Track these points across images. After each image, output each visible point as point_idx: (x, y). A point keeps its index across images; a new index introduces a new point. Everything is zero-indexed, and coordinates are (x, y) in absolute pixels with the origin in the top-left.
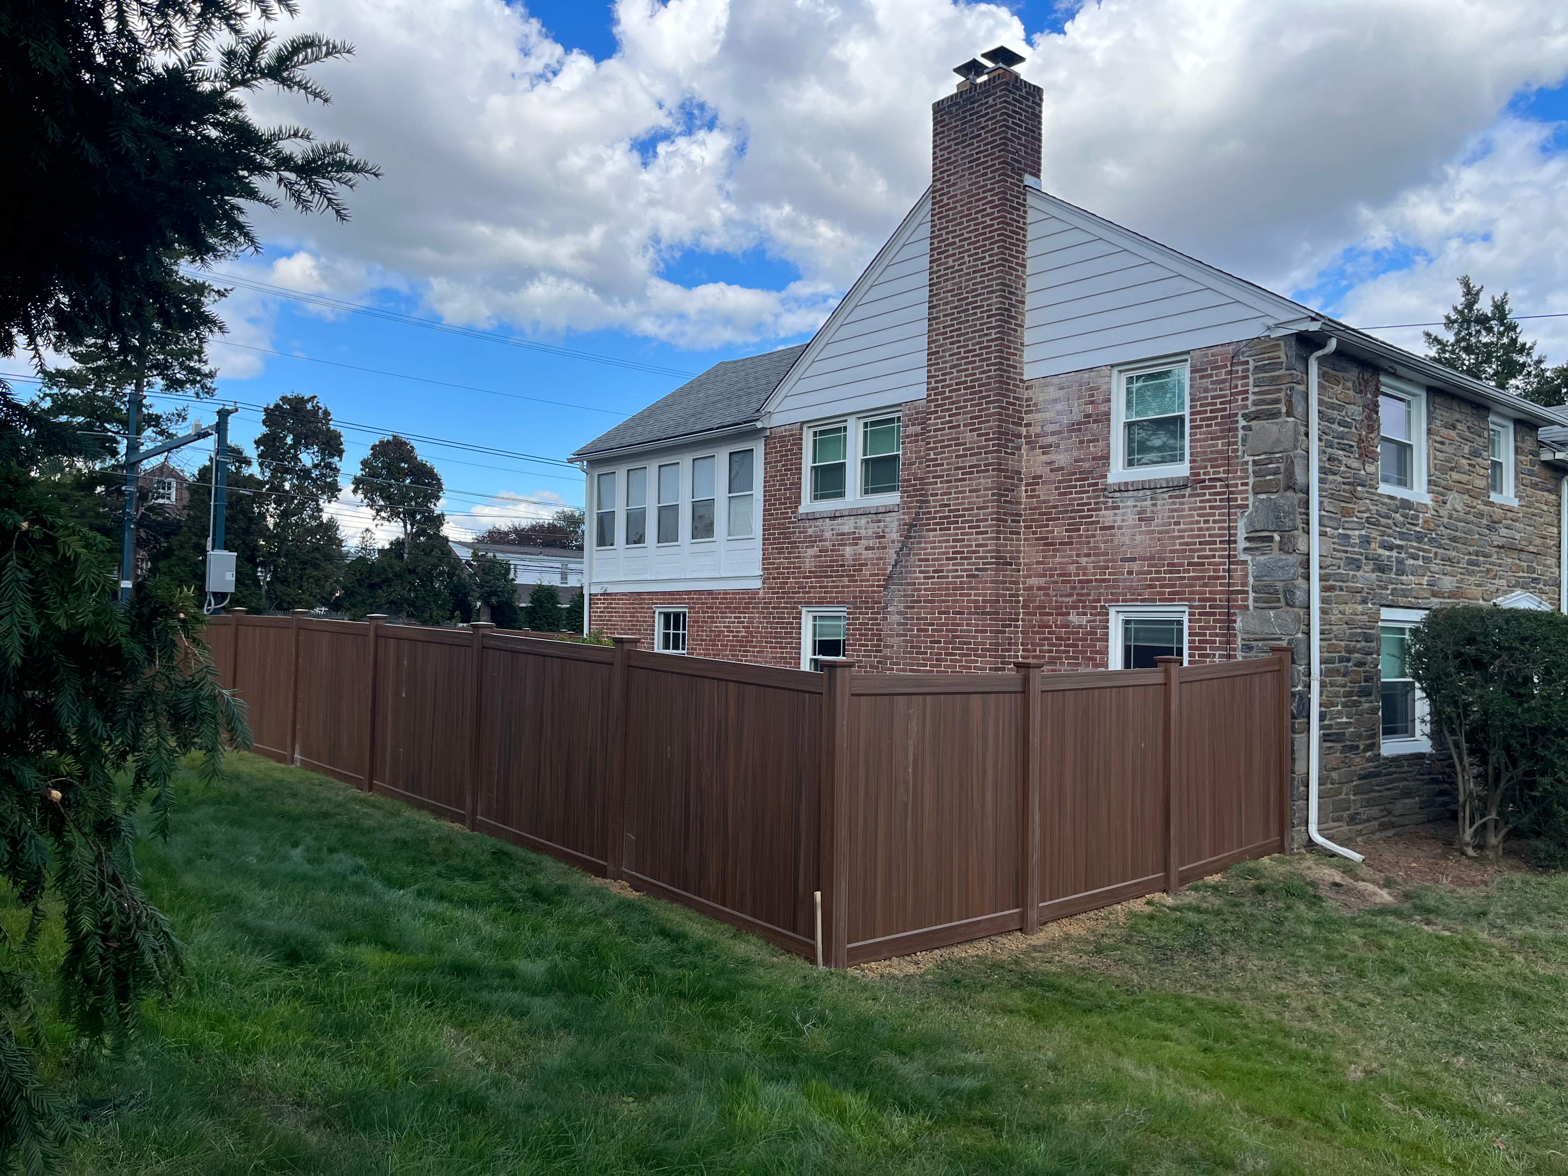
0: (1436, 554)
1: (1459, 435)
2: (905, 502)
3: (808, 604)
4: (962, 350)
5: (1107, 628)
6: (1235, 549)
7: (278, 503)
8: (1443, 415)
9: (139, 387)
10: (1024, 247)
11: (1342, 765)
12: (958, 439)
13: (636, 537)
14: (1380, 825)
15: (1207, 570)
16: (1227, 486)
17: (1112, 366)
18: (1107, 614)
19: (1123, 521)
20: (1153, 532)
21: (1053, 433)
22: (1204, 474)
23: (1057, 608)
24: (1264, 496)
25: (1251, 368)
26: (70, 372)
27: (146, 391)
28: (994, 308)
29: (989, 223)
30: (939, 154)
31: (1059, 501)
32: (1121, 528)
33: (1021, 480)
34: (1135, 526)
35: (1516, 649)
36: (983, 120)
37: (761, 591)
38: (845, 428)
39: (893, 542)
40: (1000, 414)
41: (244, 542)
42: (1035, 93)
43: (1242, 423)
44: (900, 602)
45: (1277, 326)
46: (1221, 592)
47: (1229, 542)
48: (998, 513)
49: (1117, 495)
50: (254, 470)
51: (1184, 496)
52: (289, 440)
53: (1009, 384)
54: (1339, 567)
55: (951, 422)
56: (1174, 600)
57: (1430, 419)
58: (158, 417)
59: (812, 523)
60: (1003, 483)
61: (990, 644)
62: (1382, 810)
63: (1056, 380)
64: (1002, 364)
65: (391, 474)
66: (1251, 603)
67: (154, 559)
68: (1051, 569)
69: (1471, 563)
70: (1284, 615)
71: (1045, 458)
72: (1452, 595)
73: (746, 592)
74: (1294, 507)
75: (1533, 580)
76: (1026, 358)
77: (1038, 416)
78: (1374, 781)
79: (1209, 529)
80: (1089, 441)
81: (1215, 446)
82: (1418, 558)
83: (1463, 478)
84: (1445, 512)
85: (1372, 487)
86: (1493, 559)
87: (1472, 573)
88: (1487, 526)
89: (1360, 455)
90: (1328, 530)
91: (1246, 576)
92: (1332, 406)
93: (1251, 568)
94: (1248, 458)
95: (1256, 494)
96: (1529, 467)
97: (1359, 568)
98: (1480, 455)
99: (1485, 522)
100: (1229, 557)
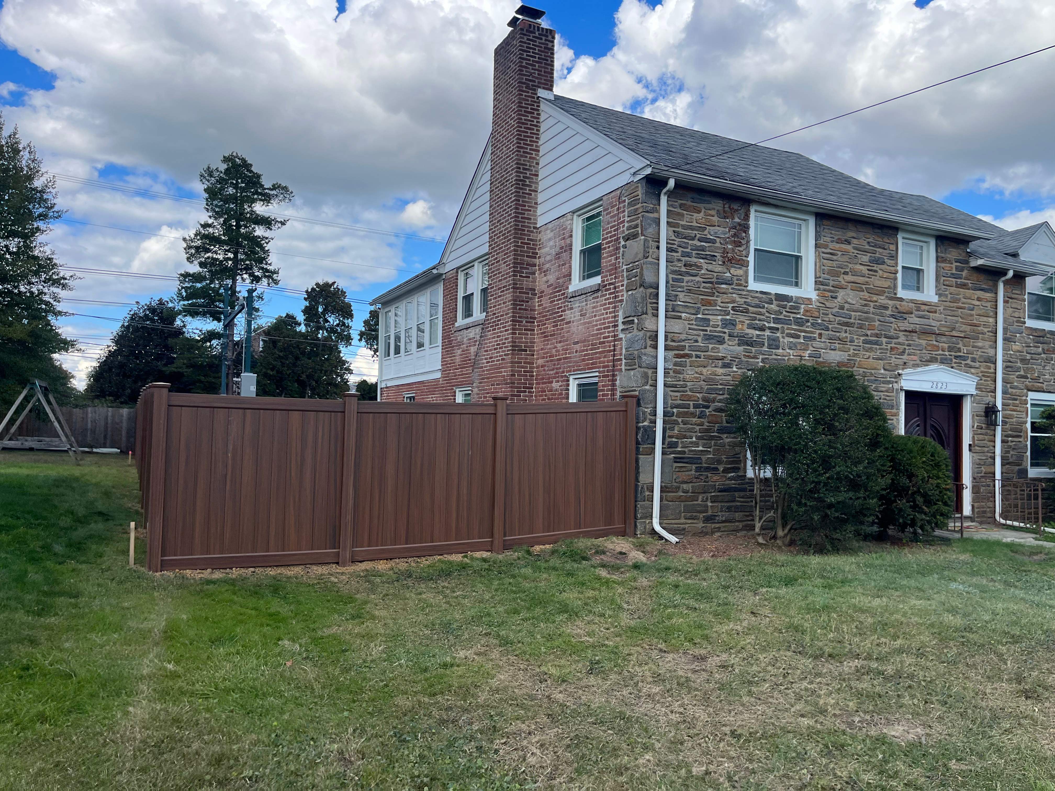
0: (820, 335)
1: (855, 248)
3: (458, 386)
5: (568, 390)
6: (617, 331)
8: (833, 233)
9: (234, 281)
10: (537, 138)
11: (695, 480)
12: (499, 269)
13: (398, 350)
15: (606, 346)
16: (616, 288)
17: (574, 212)
18: (568, 381)
19: (574, 317)
20: (585, 323)
21: (549, 262)
22: (607, 280)
23: (548, 378)
24: (630, 293)
25: (626, 205)
26: (196, 273)
27: (238, 283)
28: (513, 180)
29: (513, 124)
31: (550, 306)
32: (573, 322)
33: (536, 294)
34: (579, 320)
36: (512, 56)
37: (441, 379)
38: (474, 269)
40: (516, 251)
41: (293, 372)
42: (549, 34)
43: (623, 243)
45: (634, 174)
46: (611, 361)
47: (615, 326)
48: (513, 316)
49: (572, 299)
50: (302, 328)
51: (598, 297)
52: (320, 309)
53: (524, 230)
54: (696, 341)
55: (497, 258)
56: (592, 368)
57: (818, 237)
59: (460, 333)
60: (518, 297)
63: (550, 226)
64: (518, 217)
66: (623, 367)
68: (547, 353)
69: (865, 342)
70: (638, 373)
71: (545, 279)
72: (841, 365)
73: (435, 380)
74: (644, 298)
75: (956, 357)
76: (539, 212)
77: (543, 251)
78: (737, 494)
79: (608, 318)
80: (563, 265)
81: (610, 261)
82: (798, 337)
83: (860, 280)
84: (834, 305)
85: (741, 285)
86: (900, 340)
87: (871, 350)
88: (892, 316)
89: (724, 262)
90: (683, 315)
91: (621, 349)
92: (691, 228)
93: (624, 343)
94: (625, 267)
95: (628, 291)
96: (954, 272)
97: (722, 342)
98: (883, 263)
99: (889, 312)
100: (615, 336)
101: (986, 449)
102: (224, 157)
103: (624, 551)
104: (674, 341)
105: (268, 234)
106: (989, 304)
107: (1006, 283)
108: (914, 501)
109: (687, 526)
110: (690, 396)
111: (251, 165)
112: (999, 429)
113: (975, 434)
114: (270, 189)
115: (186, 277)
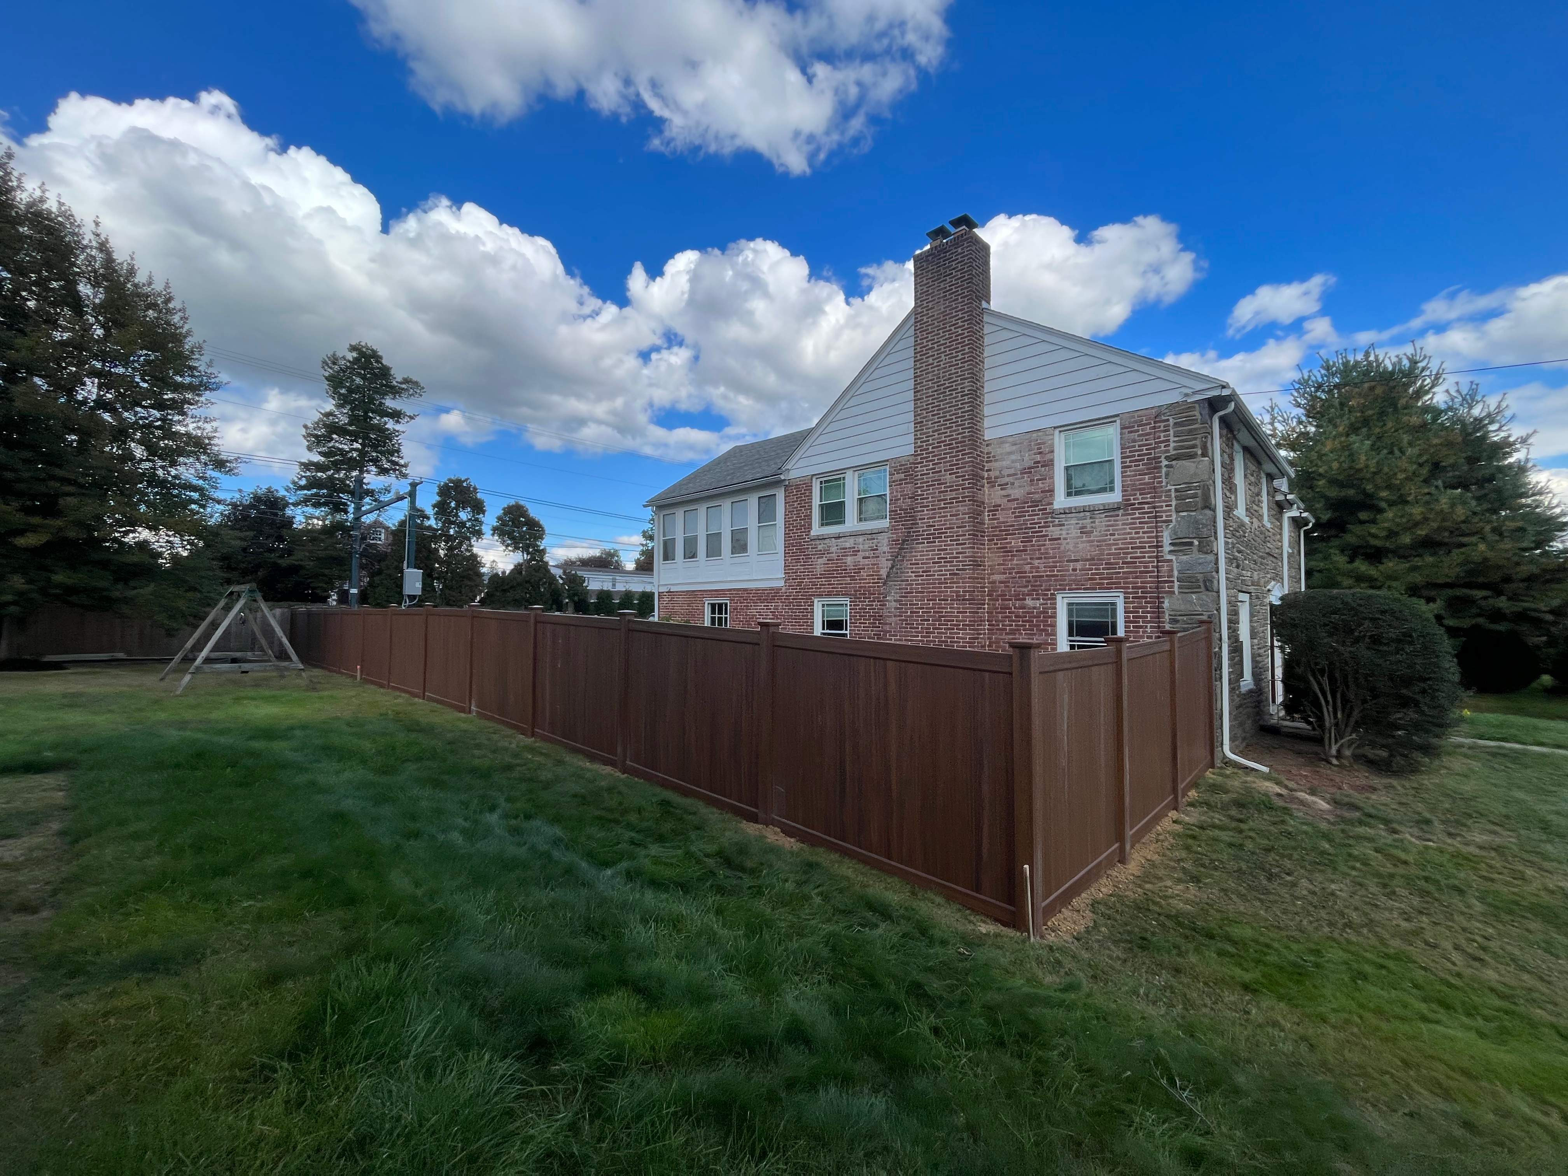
1: (1254, 480)
2: (893, 526)
3: (820, 596)
4: (942, 420)
5: (1055, 608)
6: (1162, 552)
7: (446, 542)
8: (1250, 466)
9: (361, 472)
10: (983, 350)
11: (1233, 700)
12: (940, 480)
13: (690, 554)
15: (1139, 567)
16: (1154, 507)
17: (1055, 428)
18: (1056, 599)
19: (1067, 534)
20: (1093, 541)
21: (1009, 476)
22: (1134, 499)
23: (1016, 596)
24: (1183, 514)
25: (1172, 424)
26: (317, 462)
27: (365, 475)
28: (966, 390)
29: (960, 332)
30: (919, 288)
31: (1015, 521)
32: (1065, 539)
33: (985, 508)
34: (1078, 537)
35: (1380, 619)
36: (953, 263)
37: (784, 588)
38: (844, 478)
39: (884, 553)
40: (972, 462)
41: (426, 565)
42: (986, 249)
43: (1165, 463)
44: (896, 593)
45: (1194, 393)
46: (1152, 582)
47: (1157, 547)
48: (971, 530)
49: (1063, 516)
50: (432, 522)
51: (1118, 516)
52: (453, 504)
53: (977, 442)
55: (934, 469)
56: (1112, 588)
57: (1246, 468)
58: (373, 491)
59: (821, 542)
60: (975, 510)
61: (970, 621)
63: (1010, 439)
64: (974, 428)
65: (515, 525)
66: (1176, 590)
67: (372, 575)
68: (1010, 569)
69: (1261, 563)
70: (1204, 597)
71: (1004, 493)
72: (1257, 584)
73: (772, 588)
74: (1211, 521)
76: (986, 425)
77: (996, 464)
79: (1139, 538)
80: (1037, 480)
81: (1143, 480)
91: (1171, 570)
93: (1175, 565)
94: (1171, 487)
95: (1179, 512)
100: (1157, 557)
102: (351, 345)
105: (398, 427)
111: (381, 357)
114: (401, 383)
115: (306, 466)
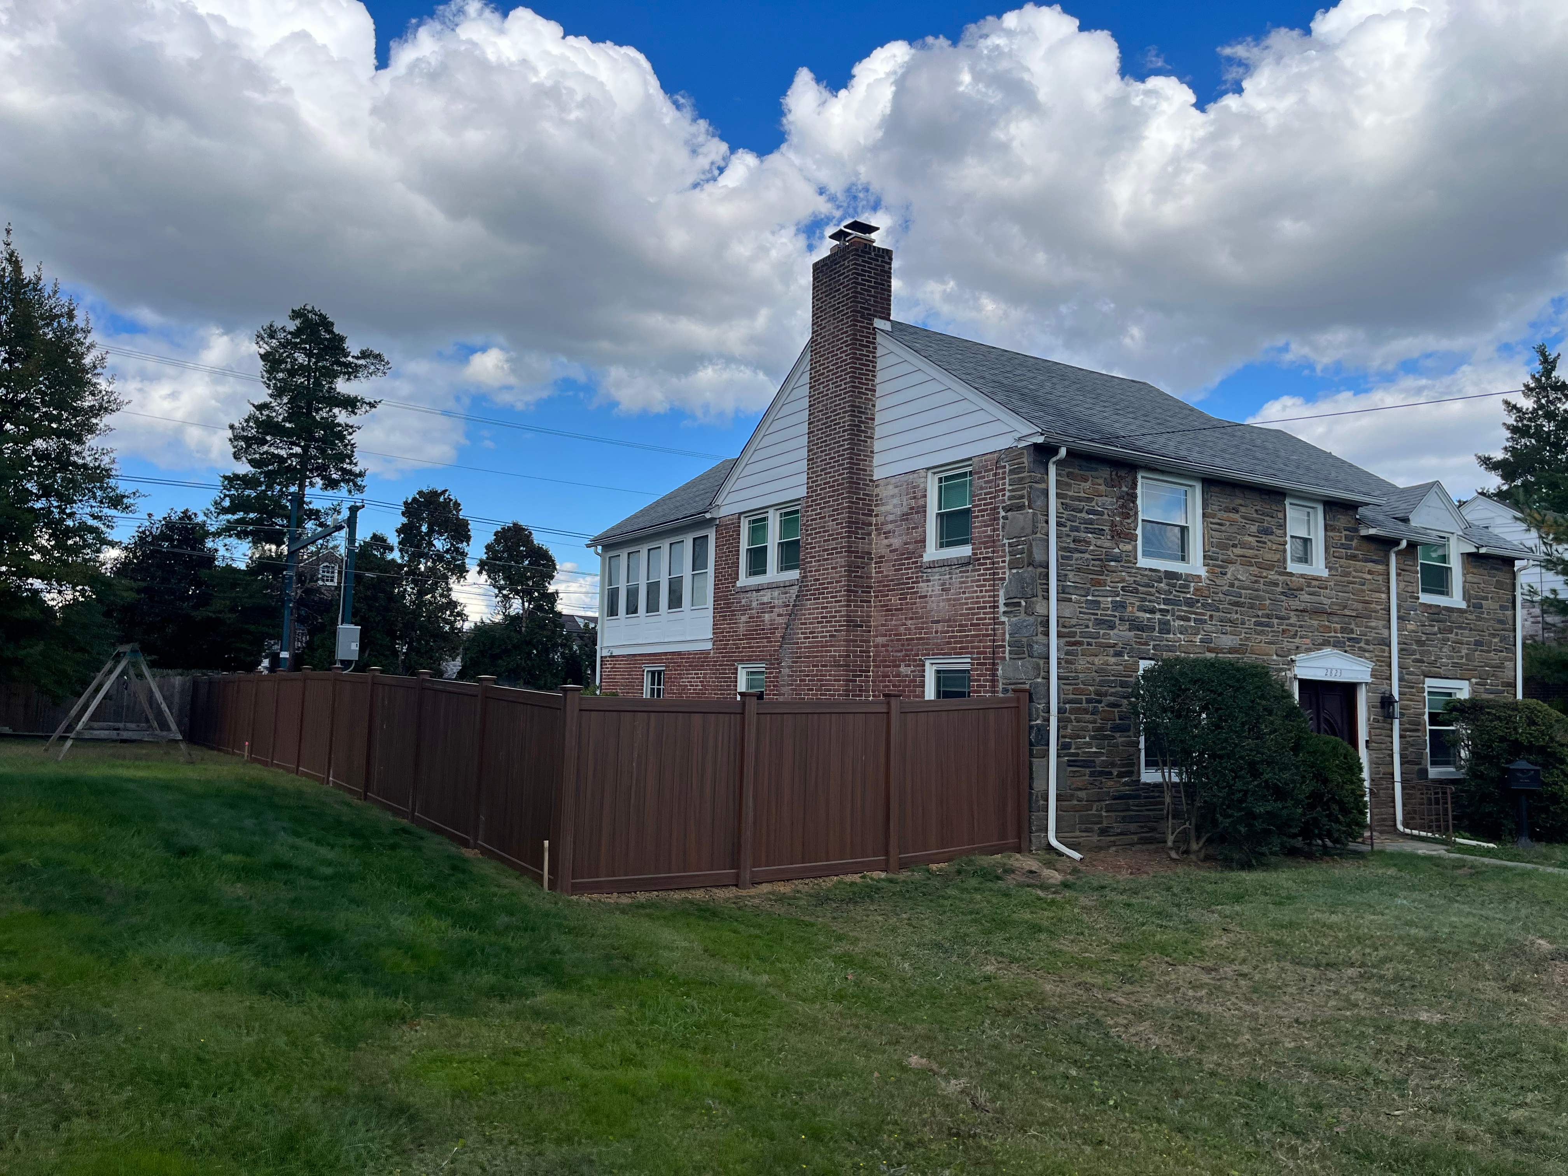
0: (1211, 616)
1: (1243, 517)
2: (799, 578)
3: (742, 661)
4: (828, 457)
5: (924, 677)
6: (998, 613)
7: (414, 582)
8: (1220, 500)
9: (302, 487)
10: (874, 376)
11: (1089, 786)
12: (825, 527)
13: (632, 609)
14: (1141, 839)
15: (982, 630)
16: (993, 563)
17: (928, 469)
18: (924, 666)
19: (932, 591)
20: (950, 600)
21: (891, 522)
22: (980, 554)
23: (893, 661)
24: (1014, 571)
25: (1008, 471)
26: (246, 475)
27: (307, 490)
28: (847, 424)
29: (845, 357)
30: (816, 303)
31: (895, 575)
32: (931, 596)
33: (872, 559)
34: (939, 595)
36: (842, 277)
37: (711, 652)
38: (768, 518)
40: (852, 507)
42: (886, 255)
43: (1003, 514)
44: (789, 658)
45: (1020, 439)
46: (990, 647)
47: (994, 607)
48: (848, 586)
49: (929, 570)
50: (395, 555)
51: (968, 571)
52: (424, 528)
53: (859, 483)
54: (1087, 627)
55: (821, 513)
56: (962, 654)
57: (1205, 505)
58: (318, 511)
59: (745, 595)
60: (854, 562)
62: (1142, 827)
63: (893, 480)
64: (853, 468)
65: (511, 557)
66: (1007, 655)
67: (311, 633)
68: (889, 630)
69: (1257, 624)
70: (1027, 664)
71: (886, 542)
72: (1231, 651)
73: (702, 652)
74: (1033, 579)
75: (1349, 639)
76: (876, 462)
77: (883, 509)
78: (1131, 802)
79: (983, 597)
80: (913, 528)
81: (986, 531)
82: (1189, 620)
83: (1250, 552)
84: (1224, 582)
85: (1130, 562)
86: (1292, 621)
87: (1261, 633)
88: (1283, 593)
89: (1113, 537)
90: (1073, 597)
91: (1004, 634)
92: (1079, 499)
93: (1007, 627)
94: (1006, 541)
95: (1010, 569)
96: (1343, 541)
97: (1112, 627)
98: (1272, 533)
99: (1279, 589)
100: (994, 618)
101: (1383, 746)
102: (293, 311)
103: (1033, 869)
104: (1065, 627)
105: (352, 420)
106: (1380, 578)
107: (1398, 553)
108: (1329, 809)
109: (1081, 840)
110: (1083, 690)
111: (332, 324)
112: (1396, 722)
113: (1371, 728)
114: (358, 358)
115: (232, 480)
